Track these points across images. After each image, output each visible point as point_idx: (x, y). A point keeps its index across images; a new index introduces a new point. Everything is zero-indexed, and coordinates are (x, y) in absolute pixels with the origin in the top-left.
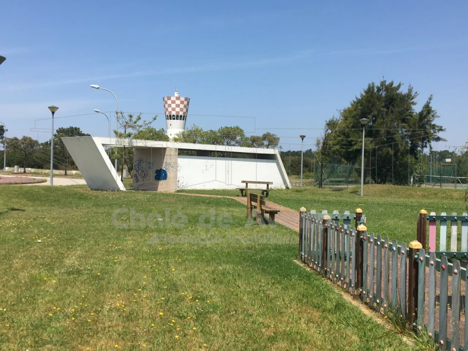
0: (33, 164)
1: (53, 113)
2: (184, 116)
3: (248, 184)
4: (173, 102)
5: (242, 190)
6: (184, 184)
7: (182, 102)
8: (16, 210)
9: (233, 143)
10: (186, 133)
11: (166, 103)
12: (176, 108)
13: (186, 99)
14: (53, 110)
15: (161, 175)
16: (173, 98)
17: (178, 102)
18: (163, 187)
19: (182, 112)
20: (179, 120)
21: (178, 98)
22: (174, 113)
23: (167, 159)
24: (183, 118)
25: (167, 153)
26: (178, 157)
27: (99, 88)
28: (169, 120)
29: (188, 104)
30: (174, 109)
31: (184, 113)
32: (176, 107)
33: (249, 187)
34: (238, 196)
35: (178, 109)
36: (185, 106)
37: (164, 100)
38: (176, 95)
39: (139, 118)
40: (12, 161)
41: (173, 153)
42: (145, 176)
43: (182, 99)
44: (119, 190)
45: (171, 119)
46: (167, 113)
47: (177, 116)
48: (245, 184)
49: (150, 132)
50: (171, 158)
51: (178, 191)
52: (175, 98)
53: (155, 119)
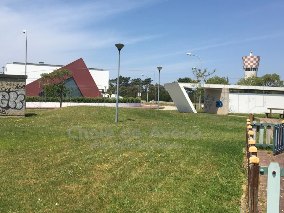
0: (164, 99)
1: (160, 70)
2: (256, 68)
3: (272, 110)
4: (249, 59)
5: (267, 114)
6: (234, 110)
7: (255, 59)
8: (131, 120)
9: (272, 84)
10: (246, 79)
11: (244, 60)
12: (250, 64)
13: (258, 57)
14: (160, 69)
15: (219, 104)
16: (249, 57)
17: (252, 59)
18: (220, 111)
19: (255, 66)
20: (253, 71)
21: (252, 57)
22: (249, 67)
23: (222, 95)
24: (256, 69)
25: (223, 91)
26: (229, 94)
27: (191, 55)
28: (246, 71)
29: (259, 60)
30: (249, 64)
31: (256, 66)
32: (251, 62)
33: (272, 112)
34: (265, 117)
35: (252, 64)
36: (257, 62)
37: (243, 59)
38: (251, 55)
39: (205, 71)
40: (153, 97)
41: (226, 91)
42: (210, 105)
43: (255, 57)
44: (193, 112)
45: (247, 70)
46: (245, 67)
47: (252, 68)
48: (269, 110)
49: (216, 79)
50: (225, 94)
51: (229, 114)
52: (250, 57)
53: (214, 71)
